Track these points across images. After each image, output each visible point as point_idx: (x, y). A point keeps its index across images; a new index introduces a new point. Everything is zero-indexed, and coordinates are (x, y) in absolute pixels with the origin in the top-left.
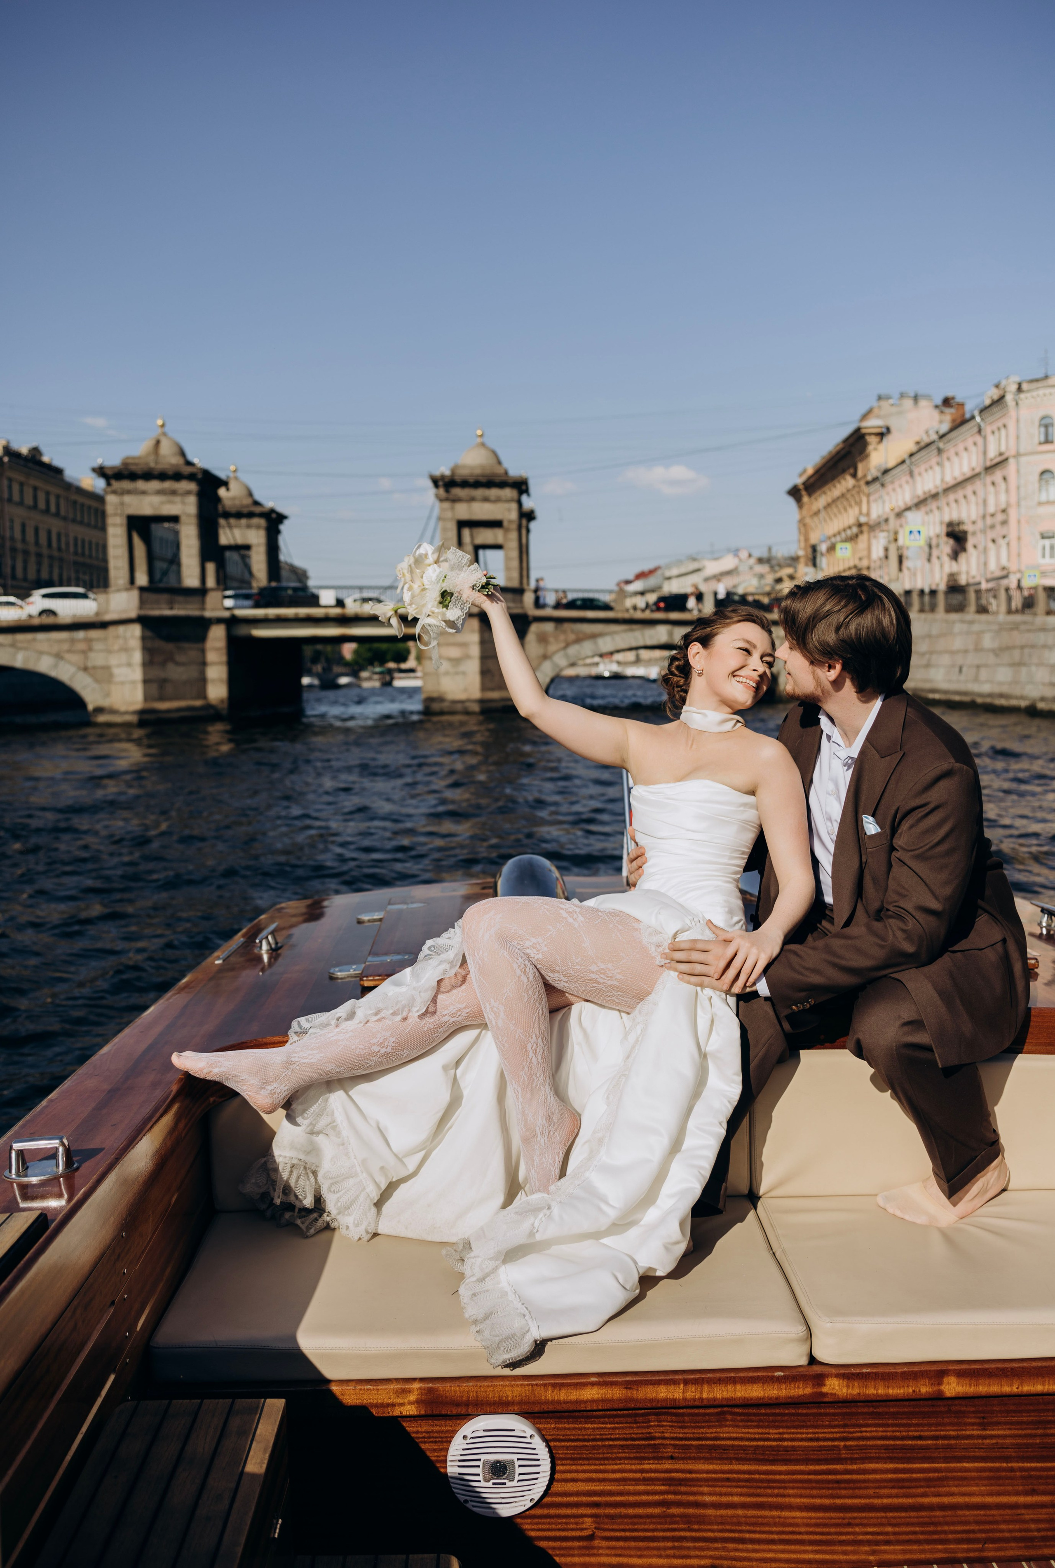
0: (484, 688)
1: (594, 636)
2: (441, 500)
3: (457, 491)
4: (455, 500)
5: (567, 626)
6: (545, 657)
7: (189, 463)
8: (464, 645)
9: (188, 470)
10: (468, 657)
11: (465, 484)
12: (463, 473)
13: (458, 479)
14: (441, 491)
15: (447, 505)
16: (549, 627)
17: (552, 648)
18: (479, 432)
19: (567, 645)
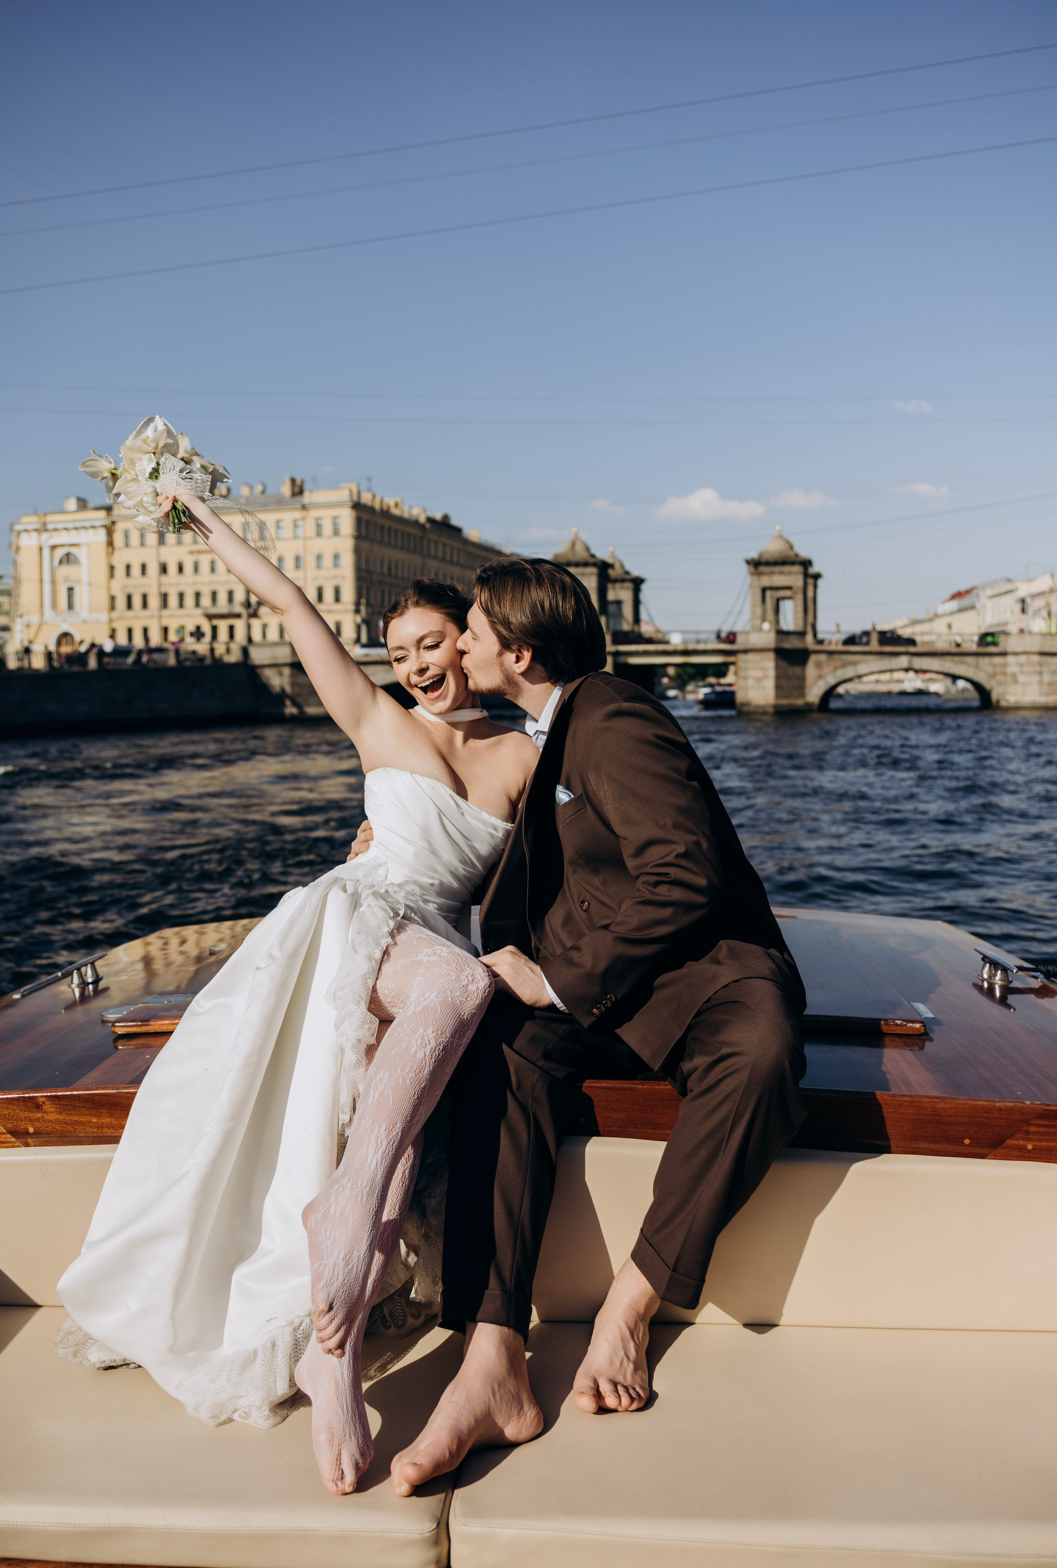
0: (778, 696)
1: (854, 664)
2: (752, 574)
3: (763, 569)
4: (760, 574)
5: (836, 657)
6: (820, 677)
7: (593, 556)
8: (764, 669)
9: (592, 560)
10: (765, 677)
11: (768, 564)
12: (767, 557)
13: (763, 560)
14: (752, 569)
15: (755, 578)
16: (823, 657)
17: (825, 670)
18: (778, 527)
19: (836, 669)
